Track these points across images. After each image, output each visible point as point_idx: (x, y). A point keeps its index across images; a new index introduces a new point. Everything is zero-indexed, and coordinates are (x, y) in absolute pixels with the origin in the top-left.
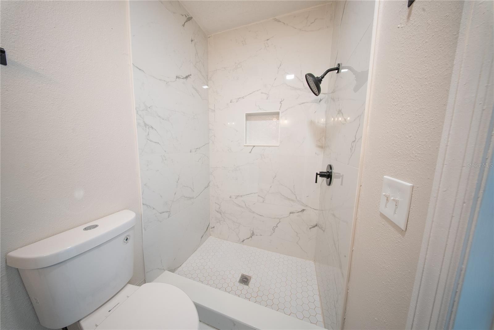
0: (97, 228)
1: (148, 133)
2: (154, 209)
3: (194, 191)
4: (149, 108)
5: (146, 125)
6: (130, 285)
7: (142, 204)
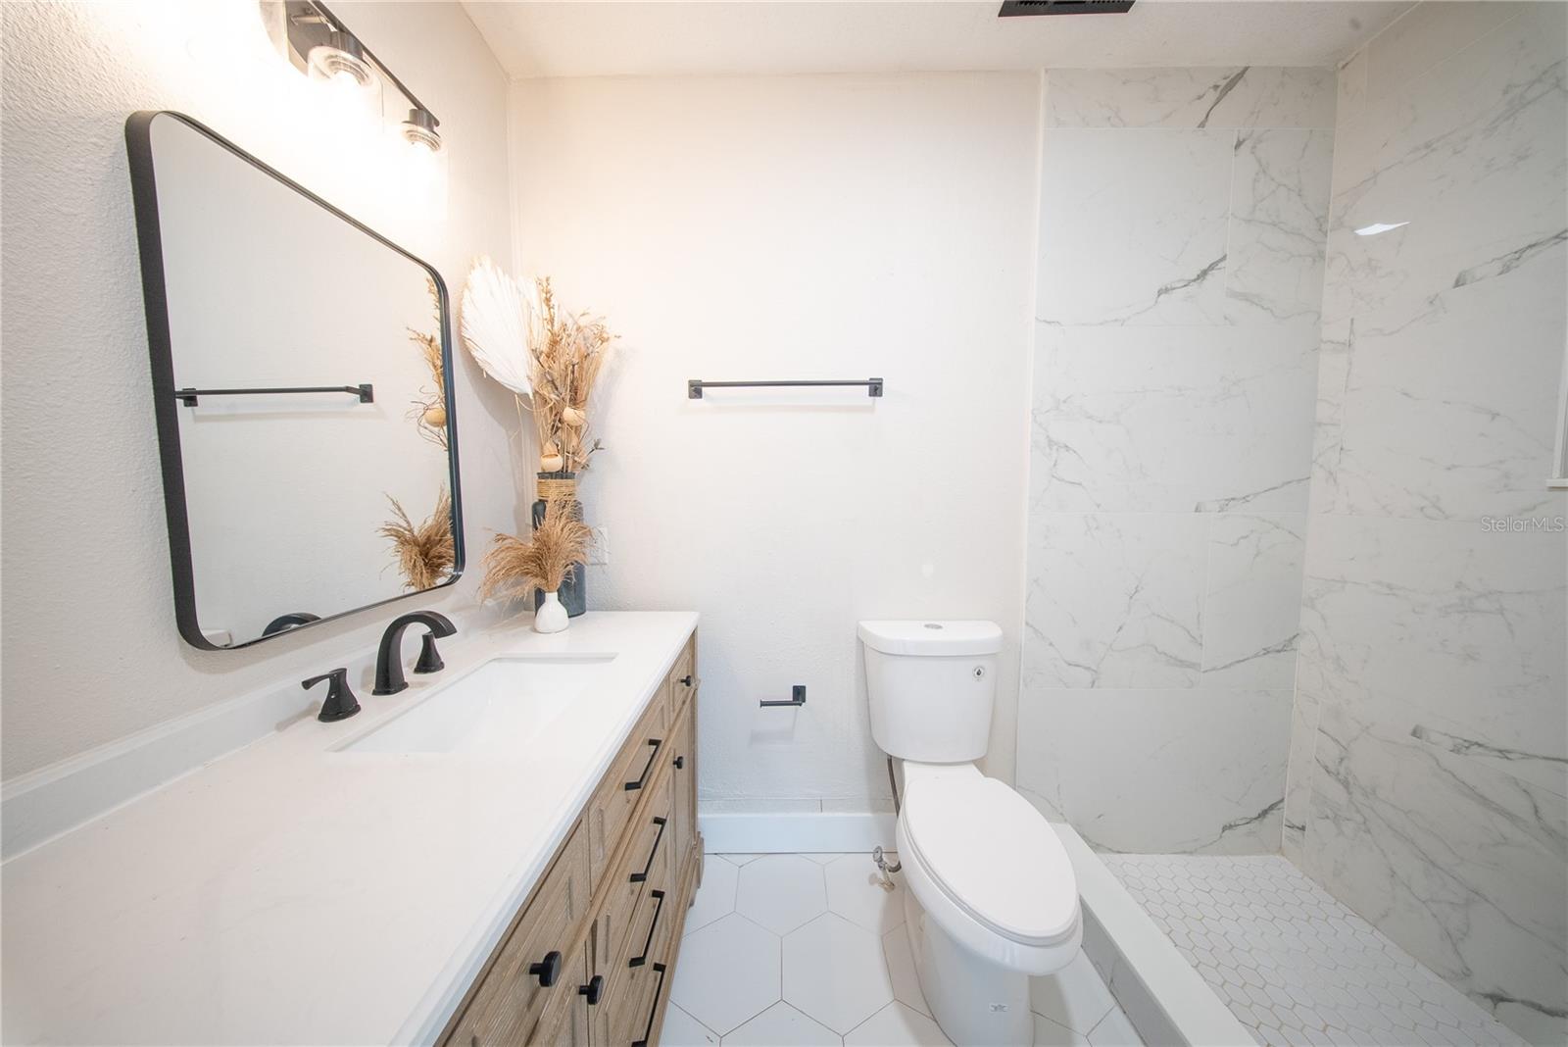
0: (940, 630)
1: (1056, 461)
2: (1051, 644)
3: (1201, 644)
4: (1065, 402)
5: (1051, 442)
6: (975, 768)
7: (1024, 624)
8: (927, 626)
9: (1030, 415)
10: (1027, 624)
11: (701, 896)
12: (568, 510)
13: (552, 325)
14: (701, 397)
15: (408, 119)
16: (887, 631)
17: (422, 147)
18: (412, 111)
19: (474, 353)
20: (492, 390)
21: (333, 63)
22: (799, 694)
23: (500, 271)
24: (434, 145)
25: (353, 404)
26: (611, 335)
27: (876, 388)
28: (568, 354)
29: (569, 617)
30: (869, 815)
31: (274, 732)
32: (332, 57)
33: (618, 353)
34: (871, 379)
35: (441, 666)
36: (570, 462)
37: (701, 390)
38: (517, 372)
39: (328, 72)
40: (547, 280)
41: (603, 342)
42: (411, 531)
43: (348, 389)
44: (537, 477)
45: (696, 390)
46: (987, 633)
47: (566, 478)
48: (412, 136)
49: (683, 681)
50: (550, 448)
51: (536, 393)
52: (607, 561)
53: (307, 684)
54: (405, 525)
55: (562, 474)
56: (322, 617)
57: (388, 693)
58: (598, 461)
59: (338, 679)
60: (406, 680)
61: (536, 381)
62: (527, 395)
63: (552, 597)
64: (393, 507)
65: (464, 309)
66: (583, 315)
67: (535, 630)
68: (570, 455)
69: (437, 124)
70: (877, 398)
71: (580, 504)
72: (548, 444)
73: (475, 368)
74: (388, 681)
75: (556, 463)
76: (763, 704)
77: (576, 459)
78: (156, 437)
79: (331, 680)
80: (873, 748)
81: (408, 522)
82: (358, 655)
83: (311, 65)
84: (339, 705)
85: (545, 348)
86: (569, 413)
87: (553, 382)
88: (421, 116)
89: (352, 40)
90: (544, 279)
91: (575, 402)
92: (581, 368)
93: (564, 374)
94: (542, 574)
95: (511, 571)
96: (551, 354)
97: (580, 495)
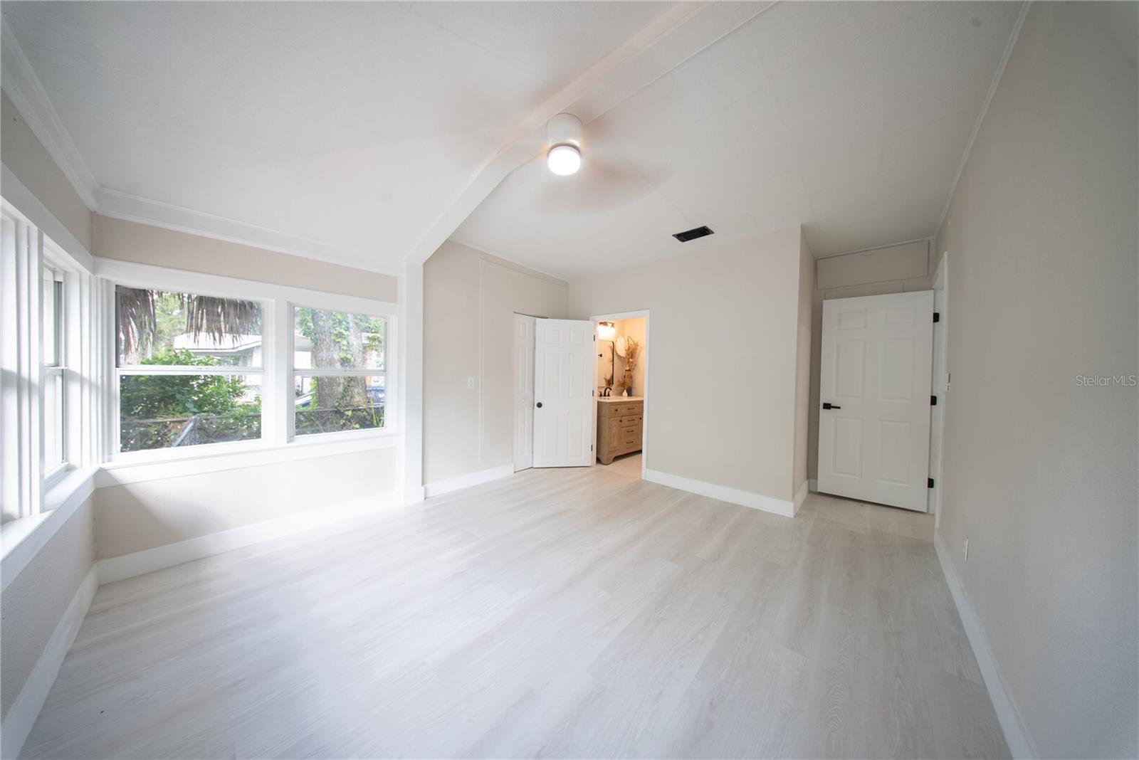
12: (629, 377)
13: (629, 346)
20: (620, 357)
23: (623, 339)
26: (640, 346)
28: (631, 350)
29: (627, 395)
38: (621, 351)
40: (628, 337)
41: (637, 347)
44: (626, 371)
51: (626, 357)
55: (629, 370)
58: (636, 368)
61: (626, 355)
62: (624, 357)
63: (625, 391)
66: (635, 341)
67: (622, 396)
68: (630, 367)
71: (632, 376)
72: (628, 366)
73: (617, 353)
77: (632, 368)
86: (630, 360)
87: (628, 354)
91: (632, 358)
92: (633, 352)
93: (630, 353)
94: (624, 387)
95: (619, 386)
96: (629, 350)
97: (632, 374)
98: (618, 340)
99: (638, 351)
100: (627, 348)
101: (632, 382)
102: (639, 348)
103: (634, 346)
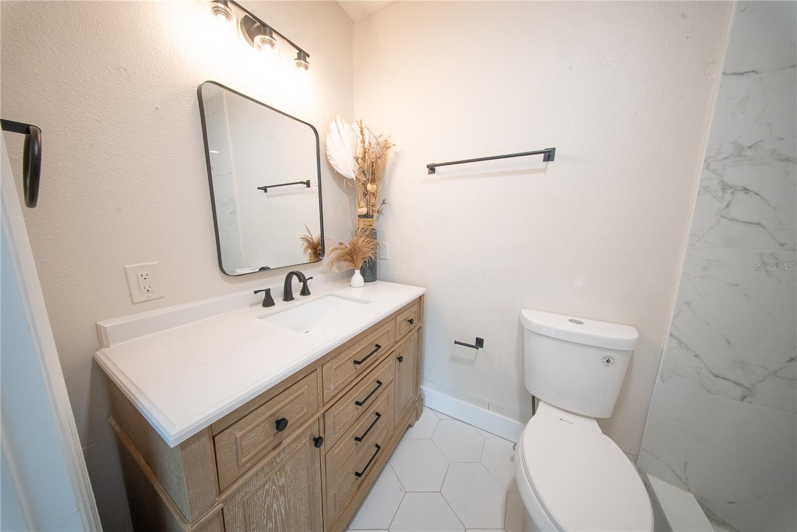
0: (580, 325)
1: (731, 201)
7: (668, 336)
8: (570, 321)
9: (703, 163)
10: (671, 335)
11: (417, 424)
12: (368, 232)
13: (364, 144)
14: (435, 173)
15: (296, 58)
16: (535, 318)
17: (302, 69)
18: (299, 53)
19: (331, 162)
20: (339, 177)
21: (263, 41)
22: (480, 343)
23: (344, 122)
24: (306, 68)
25: (304, 188)
26: (391, 145)
27: (549, 155)
28: (370, 157)
29: (365, 282)
30: (518, 422)
31: (249, 307)
32: (262, 39)
33: (396, 154)
34: (546, 149)
35: (309, 294)
36: (371, 210)
37: (435, 169)
38: (348, 167)
39: (261, 45)
40: (361, 121)
41: (387, 149)
42: (312, 239)
43: (302, 183)
44: (357, 217)
45: (432, 169)
46: (627, 334)
47: (369, 218)
48: (298, 65)
49: (409, 321)
50: (363, 204)
51: (357, 178)
52: (388, 258)
53: (256, 292)
54: (310, 237)
55: (367, 216)
56: (271, 268)
57: (287, 301)
58: (386, 210)
59: (268, 292)
60: (294, 297)
61: (357, 172)
62: (353, 179)
63: (358, 272)
64: (307, 229)
65: (327, 142)
66: (380, 136)
67: (350, 286)
68: (371, 207)
69: (309, 56)
70: (550, 163)
71: (375, 230)
72: (362, 202)
73: (331, 168)
74: (288, 296)
75: (364, 211)
76: (456, 342)
77: (373, 209)
78: (210, 202)
79: (266, 292)
80: (523, 388)
81: (311, 236)
82: (277, 286)
83: (255, 45)
84: (268, 302)
85: (361, 156)
86: (369, 186)
87: (363, 172)
88: (302, 55)
89: (268, 28)
90: (359, 121)
91: (373, 181)
92: (376, 164)
93: (368, 167)
94: (353, 261)
95: (339, 258)
96: (364, 158)
97: (375, 226)
98: (333, 126)
99: (389, 164)
100: (360, 153)
101: (375, 248)
102: (390, 154)
103: (375, 150)
